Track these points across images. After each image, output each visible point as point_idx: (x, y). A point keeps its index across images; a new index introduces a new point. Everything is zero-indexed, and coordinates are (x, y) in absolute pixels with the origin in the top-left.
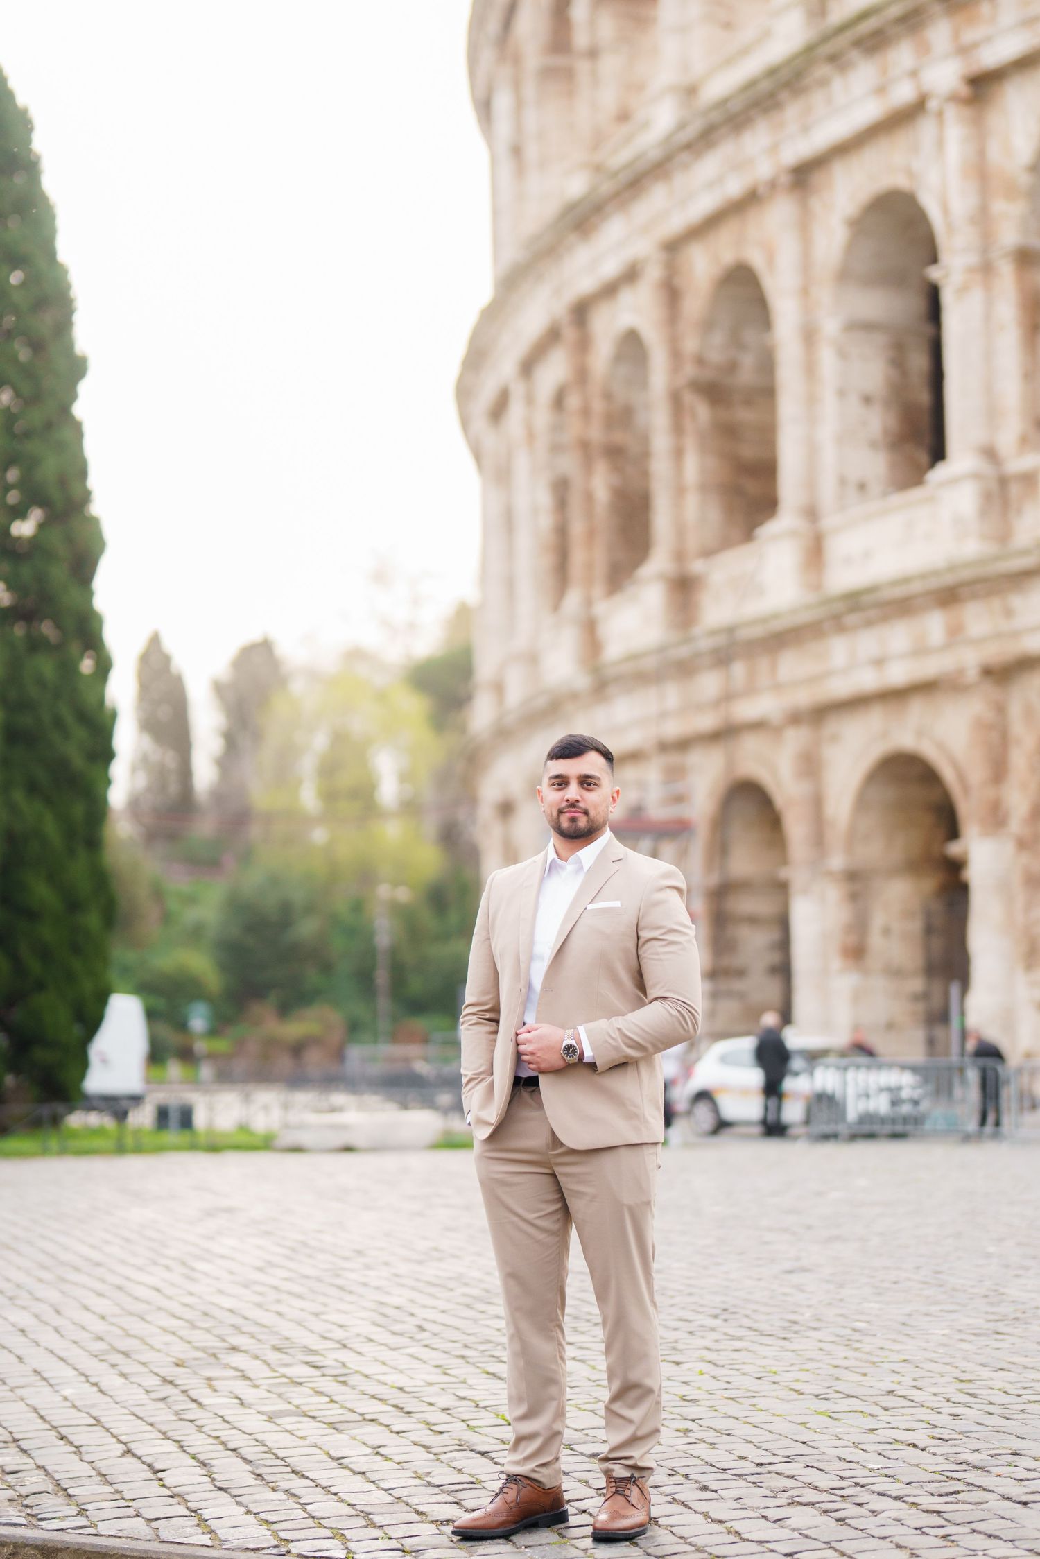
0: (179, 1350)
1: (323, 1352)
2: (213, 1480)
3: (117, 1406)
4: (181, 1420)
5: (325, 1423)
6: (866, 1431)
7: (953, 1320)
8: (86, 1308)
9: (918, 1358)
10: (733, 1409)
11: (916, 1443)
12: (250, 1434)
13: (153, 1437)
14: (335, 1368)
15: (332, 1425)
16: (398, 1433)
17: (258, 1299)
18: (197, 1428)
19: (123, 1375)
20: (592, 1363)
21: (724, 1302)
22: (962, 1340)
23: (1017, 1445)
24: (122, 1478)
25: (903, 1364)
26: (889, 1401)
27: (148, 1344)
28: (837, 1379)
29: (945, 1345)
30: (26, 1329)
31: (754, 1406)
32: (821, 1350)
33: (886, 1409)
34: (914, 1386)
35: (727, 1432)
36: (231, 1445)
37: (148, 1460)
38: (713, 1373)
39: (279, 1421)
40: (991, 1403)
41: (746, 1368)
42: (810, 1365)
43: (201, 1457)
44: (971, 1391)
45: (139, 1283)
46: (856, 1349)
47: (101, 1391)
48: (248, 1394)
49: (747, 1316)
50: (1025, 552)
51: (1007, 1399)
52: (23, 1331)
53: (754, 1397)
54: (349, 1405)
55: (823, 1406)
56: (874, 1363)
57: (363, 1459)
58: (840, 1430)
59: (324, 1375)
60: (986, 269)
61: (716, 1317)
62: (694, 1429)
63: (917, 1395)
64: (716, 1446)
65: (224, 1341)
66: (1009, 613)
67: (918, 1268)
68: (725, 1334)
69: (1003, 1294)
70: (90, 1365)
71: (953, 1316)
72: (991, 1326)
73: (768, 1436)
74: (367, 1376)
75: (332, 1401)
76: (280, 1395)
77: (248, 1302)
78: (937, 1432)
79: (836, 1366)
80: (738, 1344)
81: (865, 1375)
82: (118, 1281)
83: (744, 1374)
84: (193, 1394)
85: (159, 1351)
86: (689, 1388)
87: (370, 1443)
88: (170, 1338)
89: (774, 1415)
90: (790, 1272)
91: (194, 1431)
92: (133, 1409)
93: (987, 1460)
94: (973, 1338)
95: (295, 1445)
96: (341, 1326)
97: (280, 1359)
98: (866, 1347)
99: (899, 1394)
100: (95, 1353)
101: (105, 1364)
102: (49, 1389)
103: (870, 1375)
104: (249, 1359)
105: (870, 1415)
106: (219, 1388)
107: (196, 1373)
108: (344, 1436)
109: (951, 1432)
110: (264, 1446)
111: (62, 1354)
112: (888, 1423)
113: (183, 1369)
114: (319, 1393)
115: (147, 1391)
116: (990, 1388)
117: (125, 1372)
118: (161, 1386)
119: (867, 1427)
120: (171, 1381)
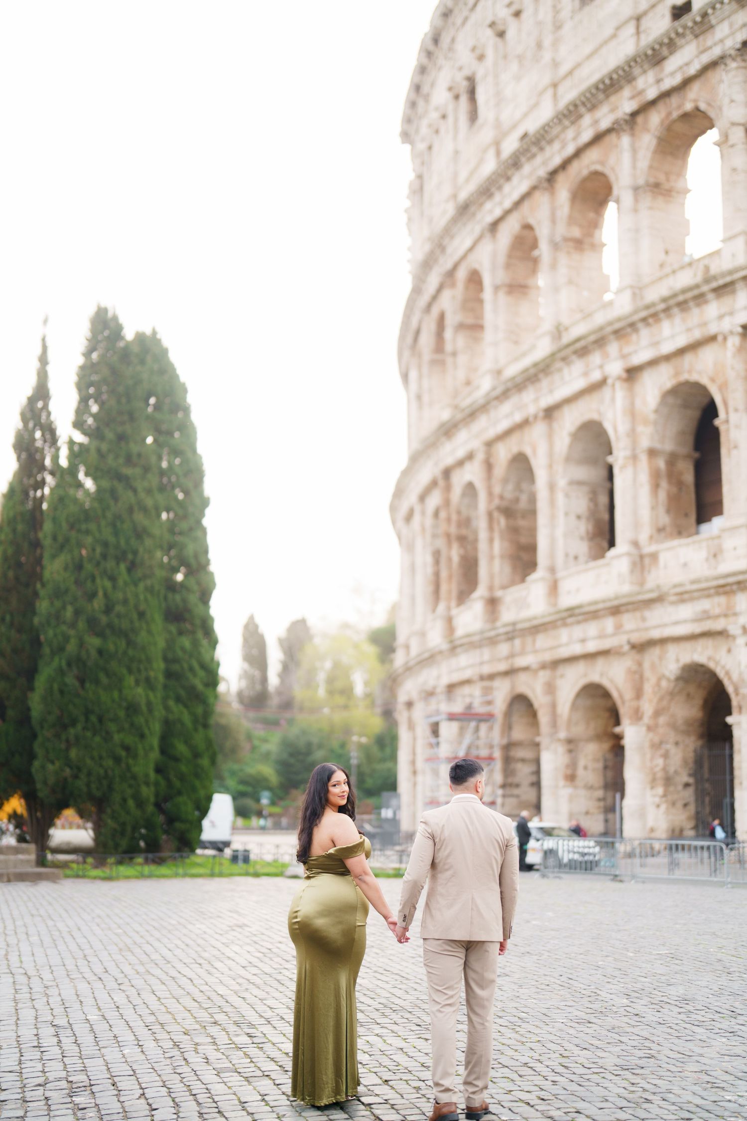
0: (189, 1024)
1: (257, 1026)
2: (178, 1117)
3: (146, 1062)
4: (175, 1073)
5: (244, 1077)
8: (153, 992)
9: (546, 1039)
11: (530, 1101)
12: (205, 1084)
13: (158, 1085)
14: (261, 1037)
15: (247, 1079)
16: (278, 1085)
17: (237, 988)
18: (181, 1079)
19: (156, 1040)
20: (385, 1038)
22: (571, 1027)
23: (580, 1105)
24: (134, 1115)
25: (537, 1044)
26: (525, 1071)
27: (175, 1019)
28: (502, 1053)
29: (561, 1030)
30: (120, 1007)
32: (499, 1032)
33: (521, 1076)
34: (539, 1060)
36: (194, 1092)
37: (150, 1101)
39: (222, 1075)
40: (574, 1073)
43: (177, 1100)
44: (566, 1065)
45: (185, 976)
46: (517, 1032)
47: (142, 1051)
48: (213, 1055)
50: (651, 591)
51: (584, 1071)
52: (118, 1007)
54: (258, 1065)
56: (523, 1043)
57: (256, 1104)
58: (494, 1091)
59: (253, 1043)
60: (634, 458)
62: (422, 1088)
63: (539, 1067)
65: (212, 1017)
66: (644, 619)
69: (598, 995)
70: (142, 1032)
71: (570, 1009)
72: (587, 1017)
74: (274, 1044)
75: (252, 1062)
76: (228, 1057)
77: (232, 990)
78: (542, 1094)
79: (503, 1044)
81: (516, 1051)
82: (174, 973)
84: (186, 1055)
85: (179, 1023)
86: (428, 1057)
87: (262, 1092)
88: (188, 1015)
91: (179, 1081)
92: (153, 1064)
93: (562, 1116)
94: (576, 1025)
95: (225, 1093)
96: (271, 1008)
97: (235, 1031)
98: (522, 1031)
99: (530, 1065)
100: (147, 1025)
101: (150, 1032)
102: (118, 1049)
103: (519, 1051)
104: (220, 1030)
105: (512, 1080)
106: (199, 1051)
107: (192, 1040)
108: (251, 1087)
109: (549, 1094)
110: (209, 1093)
111: (131, 1024)
112: (519, 1086)
113: (186, 1037)
114: (246, 1055)
115: (164, 1052)
116: (576, 1063)
117: (158, 1038)
118: (172, 1048)
119: (508, 1089)
120: (178, 1046)
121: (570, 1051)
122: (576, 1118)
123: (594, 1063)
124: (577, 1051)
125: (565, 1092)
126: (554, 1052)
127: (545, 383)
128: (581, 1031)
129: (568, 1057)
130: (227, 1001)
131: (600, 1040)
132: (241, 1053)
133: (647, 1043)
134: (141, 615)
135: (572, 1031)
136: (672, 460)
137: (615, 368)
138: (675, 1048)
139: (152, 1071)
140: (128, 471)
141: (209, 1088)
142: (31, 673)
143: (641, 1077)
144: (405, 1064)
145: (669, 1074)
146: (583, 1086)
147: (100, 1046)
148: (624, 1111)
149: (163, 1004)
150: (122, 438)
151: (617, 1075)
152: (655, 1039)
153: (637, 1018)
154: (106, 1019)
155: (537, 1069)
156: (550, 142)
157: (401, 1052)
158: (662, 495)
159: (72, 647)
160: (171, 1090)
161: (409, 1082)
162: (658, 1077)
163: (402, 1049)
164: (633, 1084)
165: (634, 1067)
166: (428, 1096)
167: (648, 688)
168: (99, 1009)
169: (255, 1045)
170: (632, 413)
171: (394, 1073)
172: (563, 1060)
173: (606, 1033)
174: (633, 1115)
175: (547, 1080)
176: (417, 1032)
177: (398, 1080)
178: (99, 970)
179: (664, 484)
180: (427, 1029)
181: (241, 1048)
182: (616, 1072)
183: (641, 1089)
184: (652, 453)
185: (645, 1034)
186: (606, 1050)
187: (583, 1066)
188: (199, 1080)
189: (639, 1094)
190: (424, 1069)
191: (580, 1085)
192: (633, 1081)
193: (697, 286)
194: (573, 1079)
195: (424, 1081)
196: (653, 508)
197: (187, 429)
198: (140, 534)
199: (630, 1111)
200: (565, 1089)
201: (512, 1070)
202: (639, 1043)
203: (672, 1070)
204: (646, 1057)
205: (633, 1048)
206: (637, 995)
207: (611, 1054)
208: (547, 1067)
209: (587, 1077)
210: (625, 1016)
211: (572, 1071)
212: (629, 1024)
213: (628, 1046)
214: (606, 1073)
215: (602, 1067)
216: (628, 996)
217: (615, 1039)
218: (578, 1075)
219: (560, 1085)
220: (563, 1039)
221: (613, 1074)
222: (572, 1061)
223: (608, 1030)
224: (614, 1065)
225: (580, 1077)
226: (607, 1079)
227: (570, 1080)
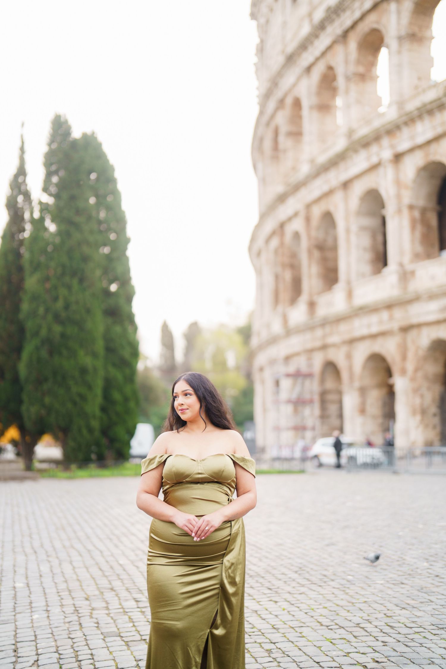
0: (92, 590)
3: (48, 627)
4: (69, 638)
5: (125, 642)
6: (345, 654)
7: (385, 575)
8: (71, 562)
9: (370, 600)
10: (292, 636)
12: (91, 649)
15: (127, 644)
18: (72, 644)
19: (62, 606)
21: (301, 563)
22: (389, 588)
25: (364, 604)
26: (359, 632)
27: (81, 586)
28: (338, 614)
29: (381, 591)
31: (301, 633)
32: (333, 593)
33: (355, 637)
34: (367, 620)
35: (287, 653)
36: (80, 658)
38: (289, 609)
39: (107, 639)
40: (399, 633)
41: (303, 606)
42: (328, 604)
44: (391, 624)
45: (97, 549)
46: (347, 594)
48: (104, 620)
49: (308, 572)
50: (411, 294)
51: (407, 631)
52: (41, 576)
53: (302, 627)
54: (139, 629)
55: (330, 635)
56: (353, 603)
59: (138, 608)
60: (400, 211)
61: (296, 572)
63: (369, 627)
64: (281, 664)
65: (110, 584)
66: (407, 312)
67: (374, 544)
68: (298, 583)
69: (404, 560)
70: (53, 598)
72: (400, 579)
73: (304, 658)
75: (134, 626)
76: (115, 621)
79: (337, 605)
80: (303, 589)
81: (348, 611)
82: (90, 547)
83: (301, 610)
84: (82, 621)
85: (83, 590)
86: (277, 619)
88: (92, 582)
89: (308, 641)
90: (328, 545)
91: (70, 647)
92: (54, 630)
94: (392, 586)
97: (125, 597)
98: (351, 592)
99: (361, 625)
100: (59, 591)
101: (59, 598)
102: (29, 614)
103: (351, 612)
104: (115, 596)
105: (348, 641)
106: (94, 616)
107: (90, 605)
108: (129, 652)
109: (383, 656)
110: (93, 659)
111: (47, 591)
112: (356, 648)
113: (87, 602)
114: (131, 620)
115: (65, 617)
116: (399, 622)
117: (64, 604)
118: (72, 613)
119: (346, 651)
120: (78, 611)
121: (391, 610)
123: (413, 622)
124: (398, 611)
125: (395, 654)
126: (380, 613)
127: (342, 166)
128: (398, 592)
129: (391, 616)
130: (124, 570)
131: (413, 599)
132: (126, 618)
134: (88, 311)
135: (390, 592)
136: (424, 211)
137: (387, 154)
139: (50, 636)
140: (78, 219)
141: (93, 653)
142: (19, 350)
144: (259, 626)
146: (409, 647)
147: (16, 612)
149: (75, 573)
150: (73, 198)
151: (435, 635)
153: (437, 579)
154: (28, 586)
155: (369, 630)
156: (344, 10)
157: (256, 615)
158: (418, 234)
159: (44, 332)
160: (62, 657)
161: (262, 645)
163: (256, 611)
166: (278, 660)
167: (411, 355)
168: (27, 578)
169: (139, 610)
170: (398, 183)
171: (250, 636)
172: (388, 620)
173: (416, 593)
175: (377, 640)
176: (269, 595)
177: (253, 643)
178: (36, 544)
179: (419, 228)
180: (276, 592)
181: (127, 612)
184: (411, 207)
186: (421, 609)
187: (405, 625)
188: (87, 645)
190: (274, 631)
191: (407, 646)
193: (439, 99)
194: (399, 640)
195: (274, 643)
196: (413, 241)
197: (115, 193)
198: (85, 259)
200: (394, 650)
201: (348, 631)
205: (441, 607)
206: (433, 559)
207: (426, 613)
208: (375, 627)
209: (410, 637)
210: (429, 577)
211: (396, 630)
212: (433, 584)
213: (437, 605)
214: (425, 632)
215: (421, 626)
216: (427, 560)
217: (425, 598)
218: (403, 634)
219: (389, 646)
220: (384, 599)
221: (432, 633)
222: (395, 621)
223: (418, 590)
224: (430, 624)
225: (405, 636)
226: (428, 639)
227: (397, 640)
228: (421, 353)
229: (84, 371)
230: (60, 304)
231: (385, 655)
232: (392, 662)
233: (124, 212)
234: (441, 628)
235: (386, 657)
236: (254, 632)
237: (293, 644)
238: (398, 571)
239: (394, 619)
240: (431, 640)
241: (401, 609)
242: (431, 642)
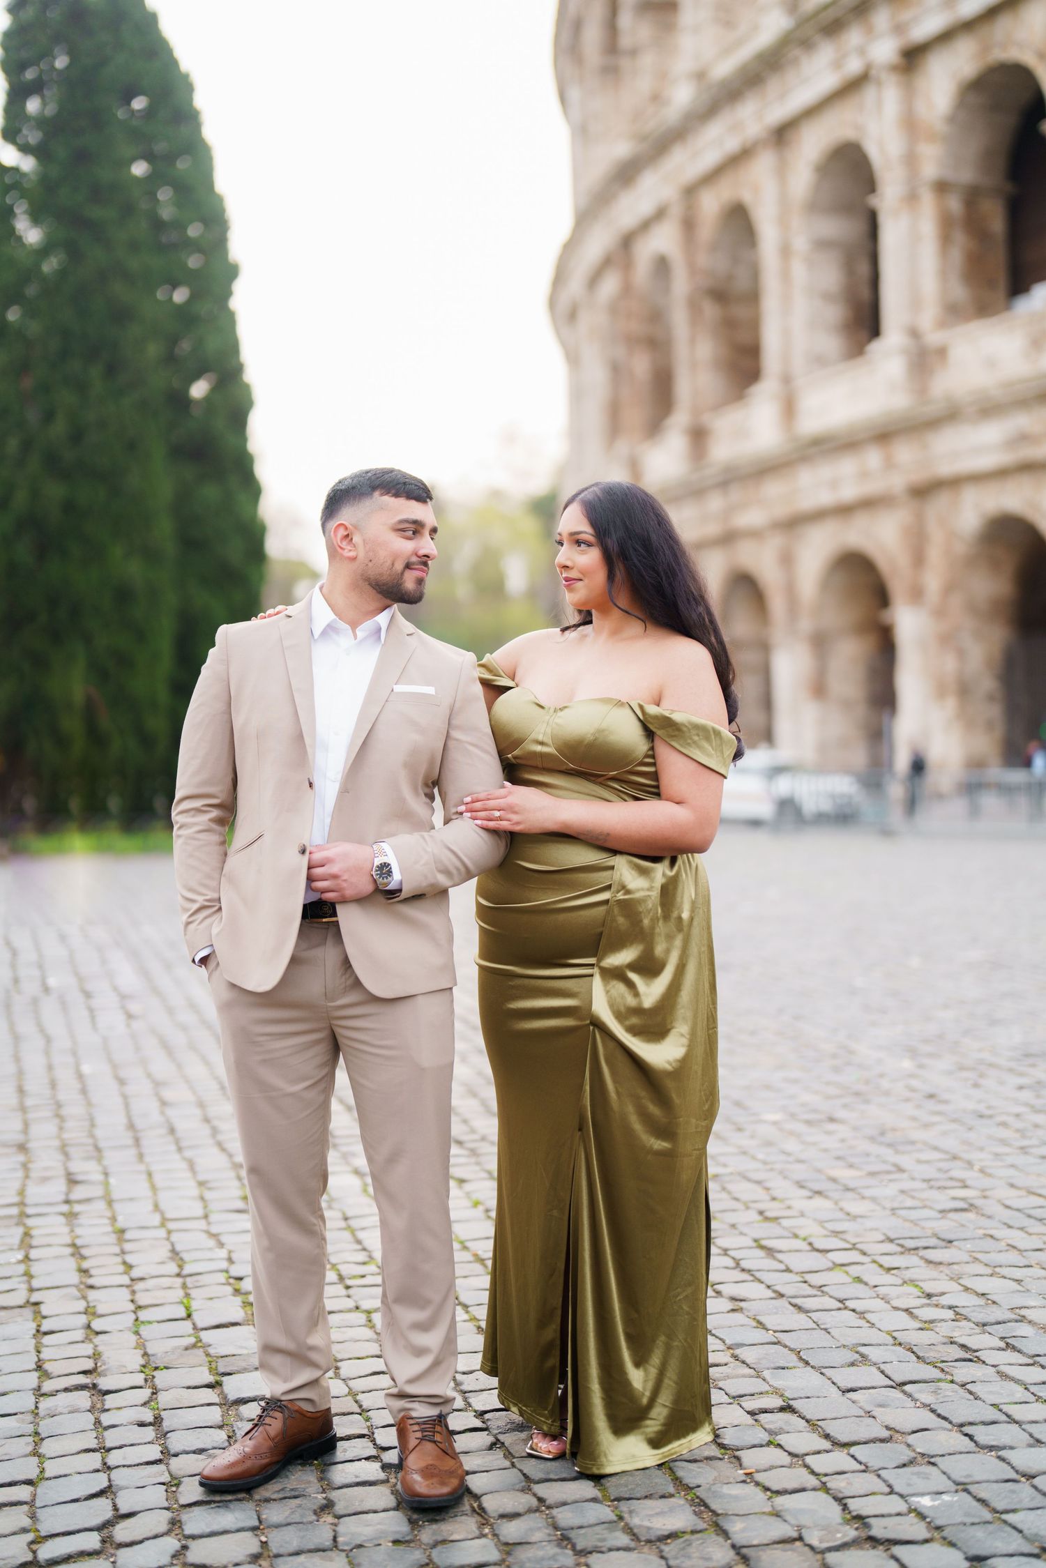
60: (912, 198)
66: (926, 448)
121: (782, 1201)
122: (781, 1431)
123: (836, 1233)
124: (799, 1201)
125: (760, 1336)
126: (748, 1208)
127: (773, 85)
128: (814, 1144)
129: (777, 1219)
130: (84, 1091)
131: (851, 1166)
133: (958, 1173)
134: (132, 446)
135: (792, 1145)
136: (972, 196)
137: (885, 50)
138: (1021, 1181)
140: (96, 212)
143: (946, 1270)
145: (1013, 1257)
146: (807, 1312)
148: (909, 1395)
150: (82, 157)
152: (973, 1156)
153: (931, 1105)
158: (957, 256)
159: (21, 499)
162: (989, 1271)
164: (929, 1296)
165: (933, 1242)
169: (65, 1208)
170: (911, 125)
171: (348, 1287)
172: (764, 1230)
173: (865, 1145)
174: (933, 1411)
177: (350, 1311)
179: (960, 239)
182: (888, 1261)
183: (950, 1314)
184: (941, 187)
185: (951, 1144)
186: (867, 1193)
187: (810, 1244)
189: (945, 1329)
191: (799, 1308)
192: (929, 1287)
196: (943, 274)
197: (197, 150)
198: (122, 315)
199: (924, 1394)
202: (940, 1170)
203: (1021, 1245)
204: (956, 1210)
205: (925, 1185)
206: (929, 1048)
207: (879, 1204)
208: (723, 1252)
209: (815, 1279)
210: (907, 1100)
211: (781, 1262)
212: (914, 1119)
213: (913, 1179)
214: (863, 1264)
215: (854, 1245)
216: (913, 1052)
217: (884, 1162)
218: (797, 1273)
219: (749, 1311)
220: (768, 1167)
221: (881, 1266)
222: (786, 1234)
223: (872, 1139)
224: (882, 1238)
225: (802, 1279)
226: (866, 1284)
227: (775, 1291)
228: (960, 548)
229: (123, 595)
230: (59, 428)
231: (727, 1342)
232: (743, 1362)
233: (219, 199)
234: (910, 1250)
235: (728, 1348)
236: (363, 1276)
237: (467, 1312)
238: (828, 1083)
239: (784, 1228)
240: (876, 1286)
241: (809, 1194)
242: (872, 1293)
